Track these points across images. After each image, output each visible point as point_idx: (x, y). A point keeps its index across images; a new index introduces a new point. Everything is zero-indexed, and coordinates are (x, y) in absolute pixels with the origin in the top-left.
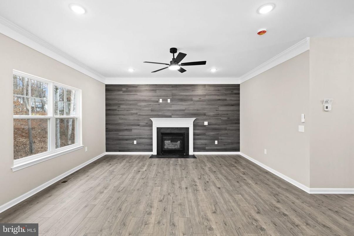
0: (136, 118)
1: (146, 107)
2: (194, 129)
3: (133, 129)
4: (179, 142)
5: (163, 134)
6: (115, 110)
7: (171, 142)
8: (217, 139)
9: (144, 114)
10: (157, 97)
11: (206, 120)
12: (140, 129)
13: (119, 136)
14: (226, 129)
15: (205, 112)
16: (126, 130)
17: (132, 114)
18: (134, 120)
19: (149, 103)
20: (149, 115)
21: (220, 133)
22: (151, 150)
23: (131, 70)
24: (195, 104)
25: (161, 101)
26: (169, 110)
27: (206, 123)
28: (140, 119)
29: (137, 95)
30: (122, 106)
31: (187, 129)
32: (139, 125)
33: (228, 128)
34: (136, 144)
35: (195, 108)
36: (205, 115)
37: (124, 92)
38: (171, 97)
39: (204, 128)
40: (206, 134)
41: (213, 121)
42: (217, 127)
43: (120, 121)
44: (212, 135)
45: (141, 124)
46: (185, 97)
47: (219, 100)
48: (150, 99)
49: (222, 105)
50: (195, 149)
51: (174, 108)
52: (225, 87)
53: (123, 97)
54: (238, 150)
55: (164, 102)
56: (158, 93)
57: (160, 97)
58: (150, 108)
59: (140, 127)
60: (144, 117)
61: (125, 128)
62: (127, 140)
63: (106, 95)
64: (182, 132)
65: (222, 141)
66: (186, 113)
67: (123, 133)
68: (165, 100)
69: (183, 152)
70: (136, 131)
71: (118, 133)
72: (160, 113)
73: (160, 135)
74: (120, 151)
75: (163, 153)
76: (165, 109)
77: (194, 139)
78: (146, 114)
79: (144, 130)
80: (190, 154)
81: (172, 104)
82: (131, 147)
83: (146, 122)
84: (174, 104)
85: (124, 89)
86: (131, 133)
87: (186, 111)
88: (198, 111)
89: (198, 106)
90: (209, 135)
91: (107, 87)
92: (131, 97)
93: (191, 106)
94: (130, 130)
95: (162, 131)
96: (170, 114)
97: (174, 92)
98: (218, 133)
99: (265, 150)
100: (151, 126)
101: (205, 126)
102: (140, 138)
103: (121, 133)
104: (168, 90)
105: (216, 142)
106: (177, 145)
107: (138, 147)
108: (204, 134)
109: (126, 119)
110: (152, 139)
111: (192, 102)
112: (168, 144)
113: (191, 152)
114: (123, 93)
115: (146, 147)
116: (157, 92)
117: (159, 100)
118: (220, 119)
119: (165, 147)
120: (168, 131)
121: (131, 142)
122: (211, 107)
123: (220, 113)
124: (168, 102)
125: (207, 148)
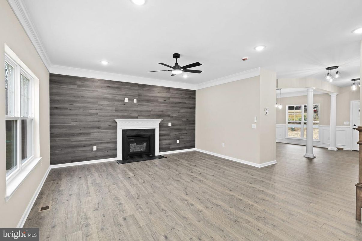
0: (96, 119)
1: (109, 107)
2: (160, 130)
3: (92, 132)
4: (145, 144)
5: (129, 136)
6: (66, 109)
7: (137, 144)
8: (179, 139)
9: (106, 114)
10: (123, 96)
11: (170, 121)
12: (102, 132)
13: (72, 142)
14: (185, 129)
15: (169, 113)
16: (83, 134)
17: (91, 114)
18: (93, 122)
19: (114, 103)
20: (113, 116)
21: (181, 133)
22: (115, 156)
23: (105, 63)
24: (160, 105)
25: (126, 100)
26: (135, 111)
27: (170, 124)
28: (101, 120)
29: (97, 91)
30: (76, 104)
31: (154, 130)
32: (99, 128)
33: (187, 128)
34: (96, 150)
35: (161, 110)
36: (169, 116)
37: (79, 86)
38: (138, 97)
39: (168, 129)
40: (170, 134)
41: (176, 122)
42: (179, 127)
43: (73, 124)
44: (175, 135)
45: (103, 126)
46: (151, 98)
47: (181, 103)
48: (114, 97)
49: (182, 108)
50: (161, 150)
51: (140, 108)
52: (185, 92)
53: (77, 92)
54: (194, 146)
55: (130, 102)
56: (124, 91)
57: (125, 96)
58: (114, 108)
59: (101, 130)
60: (107, 118)
61: (81, 131)
62: (83, 146)
63: (50, 88)
64: (148, 133)
65: (183, 140)
66: (152, 114)
67: (78, 138)
68: (131, 100)
69: (149, 154)
70: (95, 135)
71: (70, 138)
72: (126, 114)
73: (126, 138)
74: (73, 161)
75: (128, 157)
76: (131, 109)
77: (160, 140)
78: (109, 114)
79: (107, 133)
80: (156, 155)
81: (139, 105)
82: (89, 154)
83: (109, 123)
84: (140, 105)
85: (78, 83)
86: (89, 138)
87: (152, 113)
88: (163, 113)
89: (163, 108)
90: (172, 136)
91: (53, 78)
92: (88, 93)
93: (157, 107)
94: (89, 134)
95: (128, 133)
96: (136, 115)
97: (140, 92)
98: (179, 133)
99: (223, 144)
100: (115, 128)
101: (169, 126)
102: (101, 143)
103: (74, 139)
104: (135, 90)
105: (178, 141)
106: (143, 147)
107: (99, 154)
108: (168, 135)
109: (82, 121)
110: (116, 142)
111: (158, 104)
112: (134, 148)
113: (157, 153)
114: (77, 87)
115: (110, 152)
116: (122, 90)
117: (125, 99)
118: (181, 120)
119: (131, 151)
120: (134, 134)
121: (89, 148)
122: (175, 109)
123: (181, 114)
124: (135, 102)
125: (171, 147)
